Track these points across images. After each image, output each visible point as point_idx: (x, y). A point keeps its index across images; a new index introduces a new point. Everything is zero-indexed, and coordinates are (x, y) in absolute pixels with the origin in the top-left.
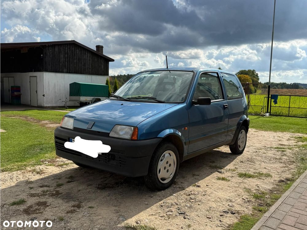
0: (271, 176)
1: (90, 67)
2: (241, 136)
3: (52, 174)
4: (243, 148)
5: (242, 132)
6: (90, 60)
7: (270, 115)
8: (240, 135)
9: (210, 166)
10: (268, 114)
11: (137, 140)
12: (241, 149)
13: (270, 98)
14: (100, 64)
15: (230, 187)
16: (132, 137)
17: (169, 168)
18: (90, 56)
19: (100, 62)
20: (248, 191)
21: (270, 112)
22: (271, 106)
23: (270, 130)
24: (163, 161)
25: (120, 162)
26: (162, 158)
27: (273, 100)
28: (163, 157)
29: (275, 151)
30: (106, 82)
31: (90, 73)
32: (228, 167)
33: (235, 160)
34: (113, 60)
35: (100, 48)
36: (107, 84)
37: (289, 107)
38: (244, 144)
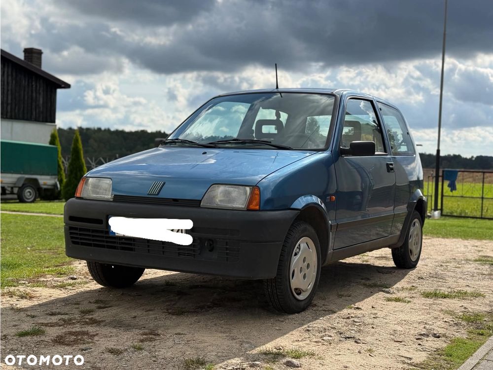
0: (484, 297)
1: (9, 101)
2: (414, 230)
3: (52, 298)
4: (416, 257)
5: (414, 223)
6: (10, 85)
7: (442, 215)
8: (412, 229)
9: (365, 285)
10: (437, 213)
11: (259, 210)
12: (413, 259)
13: (440, 179)
14: (34, 94)
15: (415, 310)
16: (248, 205)
17: (307, 271)
18: (10, 73)
19: (34, 89)
20: (451, 313)
21: (442, 210)
22: (442, 196)
23: (454, 237)
24: (298, 256)
25: (228, 251)
26: (296, 250)
27: (446, 183)
28: (298, 248)
29: (477, 265)
30: (49, 139)
31: (9, 114)
32: (398, 285)
33: (407, 276)
34: (67, 86)
35: (35, 55)
36: (52, 142)
37: (482, 198)
38: (419, 249)
